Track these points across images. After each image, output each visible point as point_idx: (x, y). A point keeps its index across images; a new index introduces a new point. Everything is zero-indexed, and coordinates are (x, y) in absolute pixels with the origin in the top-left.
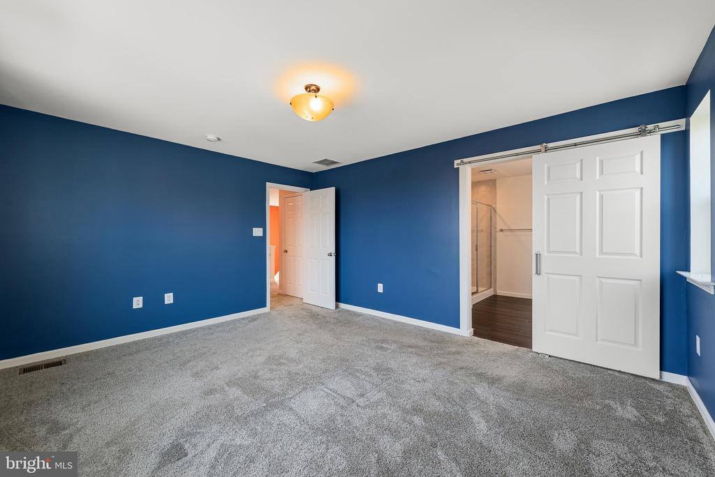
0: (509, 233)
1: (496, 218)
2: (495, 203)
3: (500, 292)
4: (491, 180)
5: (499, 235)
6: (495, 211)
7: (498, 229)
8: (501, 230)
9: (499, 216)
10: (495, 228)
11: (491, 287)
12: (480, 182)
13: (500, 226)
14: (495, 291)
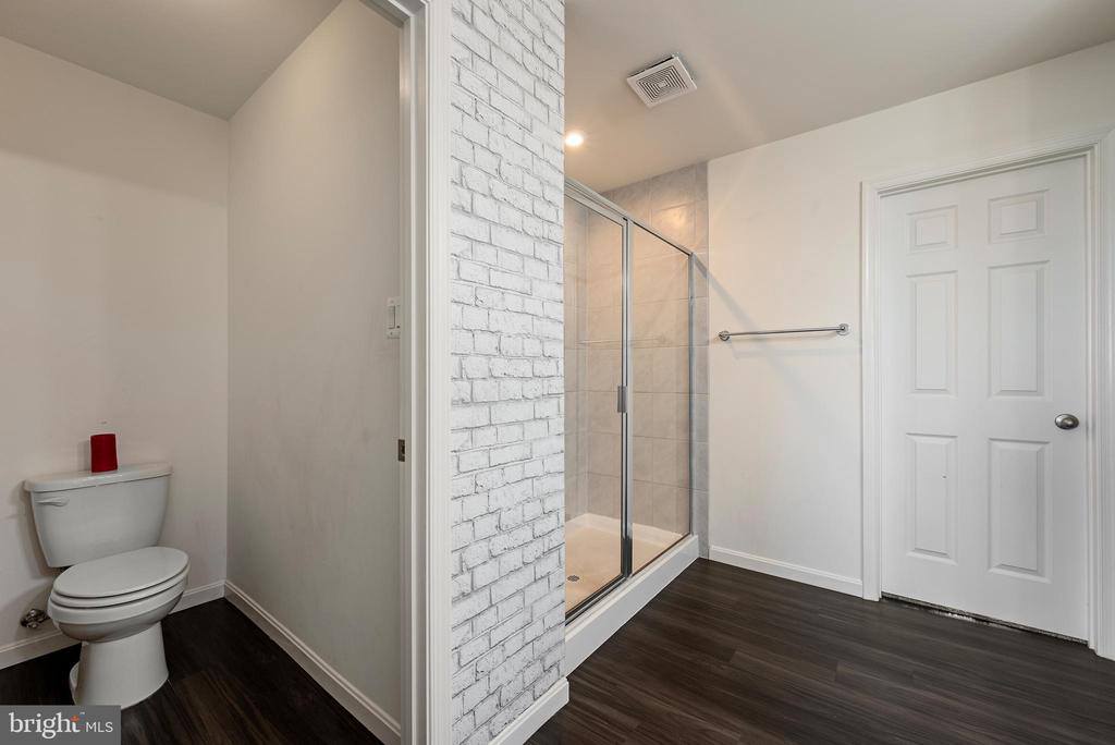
0: (751, 347)
1: (706, 294)
2: (705, 244)
3: (720, 552)
4: (692, 166)
5: (717, 353)
6: (704, 270)
7: (713, 334)
8: (724, 337)
9: (721, 292)
10: (705, 330)
11: (690, 532)
12: (656, 178)
13: (719, 319)
14: (704, 544)
